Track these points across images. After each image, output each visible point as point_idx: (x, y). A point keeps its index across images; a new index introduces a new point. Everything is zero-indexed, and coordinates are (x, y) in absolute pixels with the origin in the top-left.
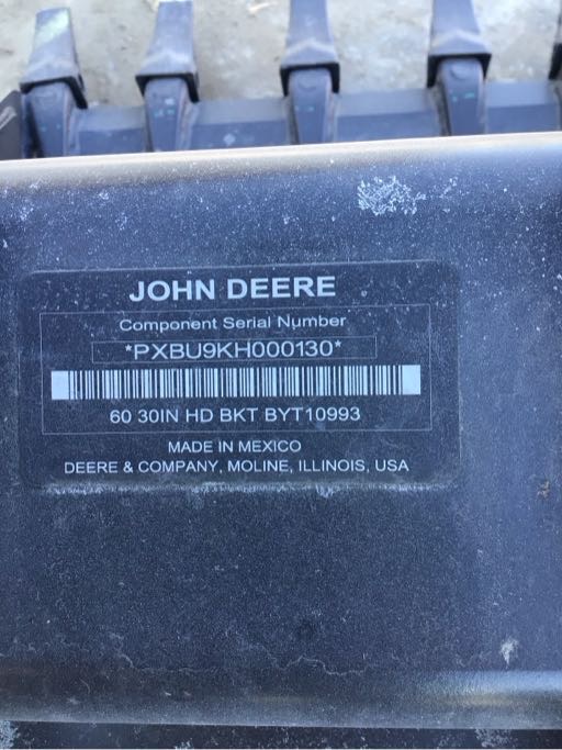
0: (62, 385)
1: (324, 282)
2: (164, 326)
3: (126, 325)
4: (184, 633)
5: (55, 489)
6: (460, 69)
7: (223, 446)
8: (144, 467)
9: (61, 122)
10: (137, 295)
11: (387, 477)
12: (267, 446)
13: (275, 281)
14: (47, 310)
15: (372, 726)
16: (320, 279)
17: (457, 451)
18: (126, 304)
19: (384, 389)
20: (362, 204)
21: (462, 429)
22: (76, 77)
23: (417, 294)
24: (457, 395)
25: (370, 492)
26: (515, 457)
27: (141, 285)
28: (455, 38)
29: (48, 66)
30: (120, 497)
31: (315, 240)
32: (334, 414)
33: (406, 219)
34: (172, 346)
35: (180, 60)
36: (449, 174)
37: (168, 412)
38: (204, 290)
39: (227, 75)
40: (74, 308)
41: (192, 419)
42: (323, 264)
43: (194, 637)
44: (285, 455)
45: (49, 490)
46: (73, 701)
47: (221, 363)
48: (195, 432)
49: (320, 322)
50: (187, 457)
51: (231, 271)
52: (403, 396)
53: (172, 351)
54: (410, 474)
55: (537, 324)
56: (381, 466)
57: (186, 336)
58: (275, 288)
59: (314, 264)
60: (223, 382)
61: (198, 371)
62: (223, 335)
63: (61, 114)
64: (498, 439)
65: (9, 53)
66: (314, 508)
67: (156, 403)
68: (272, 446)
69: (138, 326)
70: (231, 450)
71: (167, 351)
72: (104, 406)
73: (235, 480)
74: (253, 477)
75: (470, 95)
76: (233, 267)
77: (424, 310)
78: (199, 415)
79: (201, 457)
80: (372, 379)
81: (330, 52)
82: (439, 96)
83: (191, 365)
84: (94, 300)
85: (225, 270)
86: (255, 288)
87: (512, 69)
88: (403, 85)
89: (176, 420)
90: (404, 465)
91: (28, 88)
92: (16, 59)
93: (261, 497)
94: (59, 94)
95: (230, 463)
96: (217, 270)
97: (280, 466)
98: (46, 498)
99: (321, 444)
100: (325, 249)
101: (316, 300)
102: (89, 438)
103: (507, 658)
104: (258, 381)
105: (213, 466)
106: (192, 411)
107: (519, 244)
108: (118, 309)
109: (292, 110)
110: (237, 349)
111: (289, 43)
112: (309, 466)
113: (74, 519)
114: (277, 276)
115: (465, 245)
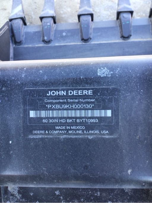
0: (32, 114)
1: (90, 91)
2: (55, 101)
3: (46, 101)
4: (59, 168)
5: (31, 137)
6: (125, 15)
7: (68, 127)
8: (50, 132)
9: (20, 30)
10: (49, 94)
11: (104, 134)
12: (77, 128)
13: (79, 91)
14: (29, 97)
15: (100, 188)
16: (89, 91)
17: (119, 129)
18: (46, 96)
19: (103, 115)
20: (99, 74)
21: (120, 124)
22: (24, 17)
23: (110, 94)
24: (119, 117)
25: (100, 138)
26: (132, 130)
27: (49, 92)
28: (124, 7)
29: (16, 14)
30: (45, 138)
31: (88, 82)
32: (92, 121)
33: (108, 78)
34: (56, 105)
35: (51, 13)
36: (118, 67)
37: (56, 120)
38: (63, 93)
39: (63, 16)
40: (35, 97)
41: (61, 121)
42: (90, 87)
43: (61, 169)
44: (81, 130)
45: (29, 137)
46: (35, 182)
47: (67, 109)
48: (61, 124)
49: (89, 100)
50: (60, 130)
51: (69, 89)
52: (107, 117)
53: (56, 106)
54: (109, 134)
55: (137, 101)
56: (102, 132)
57: (59, 103)
58: (79, 93)
59: (88, 87)
60: (68, 113)
61: (62, 111)
62: (68, 103)
63: (20, 27)
64: (128, 126)
65: (5, 9)
66: (88, 141)
67: (53, 118)
68: (78, 128)
69: (49, 101)
70: (69, 128)
71: (55, 106)
72: (41, 119)
73: (70, 135)
74: (74, 134)
75: (128, 22)
76: (70, 88)
77: (112, 98)
78: (62, 121)
79: (63, 130)
80: (100, 113)
81: (91, 10)
82: (120, 22)
83: (60, 110)
84: (39, 95)
85: (68, 89)
86: (75, 93)
87: (139, 14)
88: (110, 19)
89: (57, 122)
90: (107, 132)
91: (11, 20)
92: (7, 11)
93: (76, 139)
94: (19, 22)
95: (69, 131)
96: (67, 89)
97: (80, 132)
98: (29, 139)
99: (89, 127)
100: (90, 84)
101: (88, 96)
102: (38, 126)
103: (129, 173)
104: (75, 113)
105: (65, 132)
106: (61, 120)
107: (133, 84)
108: (44, 97)
109: (81, 26)
110: (71, 106)
111: (80, 8)
112: (87, 132)
113: (35, 143)
114: (79, 90)
115: (121, 83)
